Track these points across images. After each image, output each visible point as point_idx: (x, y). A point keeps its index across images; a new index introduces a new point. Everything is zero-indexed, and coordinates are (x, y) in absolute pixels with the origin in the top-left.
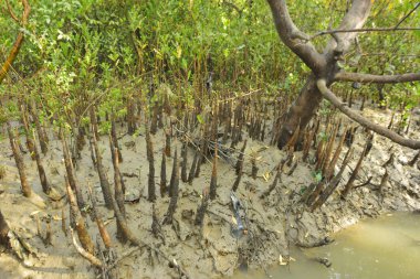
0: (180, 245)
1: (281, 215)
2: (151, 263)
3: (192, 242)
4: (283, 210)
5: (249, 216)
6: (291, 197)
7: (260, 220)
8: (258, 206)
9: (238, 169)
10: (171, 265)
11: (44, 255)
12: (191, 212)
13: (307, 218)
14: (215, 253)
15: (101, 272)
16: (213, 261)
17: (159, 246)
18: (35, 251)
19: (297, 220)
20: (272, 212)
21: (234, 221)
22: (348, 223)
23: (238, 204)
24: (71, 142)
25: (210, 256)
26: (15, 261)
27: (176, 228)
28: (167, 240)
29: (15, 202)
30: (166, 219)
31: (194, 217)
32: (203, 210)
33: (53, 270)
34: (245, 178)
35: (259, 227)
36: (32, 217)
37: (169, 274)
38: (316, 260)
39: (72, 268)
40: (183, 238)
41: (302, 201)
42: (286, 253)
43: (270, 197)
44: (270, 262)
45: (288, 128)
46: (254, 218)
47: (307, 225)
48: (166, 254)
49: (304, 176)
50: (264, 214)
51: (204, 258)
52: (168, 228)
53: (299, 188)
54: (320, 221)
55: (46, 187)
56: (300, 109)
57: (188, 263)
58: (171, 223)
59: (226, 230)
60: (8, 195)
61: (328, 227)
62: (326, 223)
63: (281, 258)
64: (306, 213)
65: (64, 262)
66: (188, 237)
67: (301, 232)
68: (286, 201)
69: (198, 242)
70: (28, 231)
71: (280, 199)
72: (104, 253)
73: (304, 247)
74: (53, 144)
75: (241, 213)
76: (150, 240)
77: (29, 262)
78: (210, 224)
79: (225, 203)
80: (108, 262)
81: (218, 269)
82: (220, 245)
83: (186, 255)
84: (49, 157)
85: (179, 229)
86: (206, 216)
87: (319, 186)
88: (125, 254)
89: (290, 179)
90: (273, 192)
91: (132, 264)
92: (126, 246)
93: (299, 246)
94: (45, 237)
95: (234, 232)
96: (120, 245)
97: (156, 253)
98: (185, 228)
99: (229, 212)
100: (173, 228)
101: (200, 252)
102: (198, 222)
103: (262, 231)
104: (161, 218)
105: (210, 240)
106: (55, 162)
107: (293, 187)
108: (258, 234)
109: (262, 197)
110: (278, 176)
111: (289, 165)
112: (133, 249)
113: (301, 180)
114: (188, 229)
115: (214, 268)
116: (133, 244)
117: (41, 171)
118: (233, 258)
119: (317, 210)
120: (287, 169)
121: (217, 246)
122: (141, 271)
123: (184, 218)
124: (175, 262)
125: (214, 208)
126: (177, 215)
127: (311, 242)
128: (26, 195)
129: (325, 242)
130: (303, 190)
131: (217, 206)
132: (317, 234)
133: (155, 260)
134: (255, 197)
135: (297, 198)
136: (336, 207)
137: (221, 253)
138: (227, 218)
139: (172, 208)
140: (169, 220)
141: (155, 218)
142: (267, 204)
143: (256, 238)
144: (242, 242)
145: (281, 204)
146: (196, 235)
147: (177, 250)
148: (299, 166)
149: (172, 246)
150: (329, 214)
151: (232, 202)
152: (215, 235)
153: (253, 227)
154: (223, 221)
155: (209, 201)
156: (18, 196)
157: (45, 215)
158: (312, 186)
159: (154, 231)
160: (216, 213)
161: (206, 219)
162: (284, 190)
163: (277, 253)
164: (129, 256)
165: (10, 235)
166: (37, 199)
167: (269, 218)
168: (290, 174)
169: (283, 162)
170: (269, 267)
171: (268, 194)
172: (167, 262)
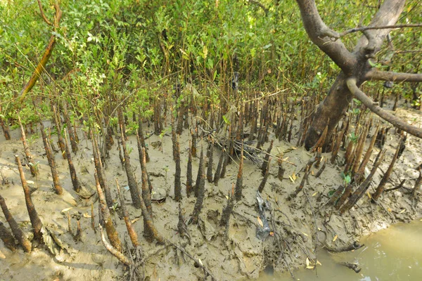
0: (205, 246)
1: (308, 218)
2: (176, 261)
3: (217, 243)
4: (310, 212)
5: (275, 218)
6: (319, 200)
7: (287, 223)
8: (284, 208)
9: (264, 170)
10: (197, 265)
11: (74, 251)
12: (217, 213)
13: (335, 221)
14: (240, 254)
15: (128, 269)
16: (239, 262)
17: (184, 246)
18: (65, 246)
19: (325, 224)
20: (299, 214)
21: (260, 222)
22: (379, 227)
23: (264, 205)
24: (100, 141)
25: (236, 257)
26: (47, 256)
27: (202, 229)
28: (193, 240)
29: (47, 200)
30: (192, 219)
31: (219, 218)
32: (228, 211)
33: (83, 266)
34: (271, 180)
35: (284, 229)
36: (63, 214)
37: (194, 274)
38: (345, 265)
39: (101, 265)
40: (209, 238)
41: (330, 204)
42: (313, 257)
43: (297, 199)
44: (297, 266)
45: (315, 128)
46: (280, 220)
47: (336, 229)
48: (192, 254)
49: (332, 178)
50: (291, 217)
51: (229, 259)
52: (193, 228)
53: (327, 190)
54: (349, 224)
55: (76, 185)
56: (328, 109)
57: (214, 263)
58: (197, 223)
59: (251, 232)
60: (41, 192)
61: (357, 231)
62: (355, 227)
63: (308, 262)
64: (334, 217)
65: (93, 259)
66: (213, 237)
67: (329, 236)
68: (314, 203)
69: (223, 243)
70: (60, 227)
71: (307, 202)
72: (132, 251)
73: (332, 251)
74: (84, 144)
75: (267, 214)
76: (175, 239)
77: (61, 257)
78: (235, 225)
79: (250, 204)
80: (135, 260)
81: (244, 270)
82: (245, 246)
83: (211, 255)
84: (79, 156)
85: (204, 229)
86: (231, 216)
87: (348, 189)
88: (152, 252)
89: (318, 181)
90: (300, 194)
91: (158, 262)
92: (153, 245)
93: (327, 249)
94: (75, 235)
95: (259, 233)
96: (146, 243)
97: (182, 252)
98: (211, 228)
99: (255, 213)
100: (199, 227)
101: (226, 253)
102: (224, 223)
103: (289, 233)
104: (187, 218)
105: (236, 241)
106: (85, 161)
107: (320, 189)
108: (285, 235)
109: (289, 199)
110: (306, 178)
111: (316, 166)
112: (159, 247)
113: (329, 182)
114: (214, 230)
115: (240, 270)
116: (160, 243)
117: (72, 169)
118: (259, 260)
119: (346, 213)
120: (314, 171)
121: (242, 247)
122: (167, 269)
123: (209, 218)
124: (201, 262)
125: (240, 209)
126: (203, 215)
127: (339, 246)
128: (57, 192)
129: (355, 246)
130: (331, 193)
131: (243, 207)
132: (346, 239)
133: (181, 261)
134: (281, 199)
135: (325, 201)
136: (366, 210)
137: (246, 255)
138: (252, 219)
139: (198, 209)
140: (194, 220)
141: (180, 218)
142: (293, 206)
143: (283, 240)
144: (268, 244)
145: (308, 206)
146: (221, 235)
147: (202, 250)
148: (327, 168)
149: (198, 246)
150: (359, 218)
151: (257, 203)
152: (240, 236)
153: (280, 229)
154: (248, 223)
155: (235, 202)
156: (50, 193)
157: (76, 212)
158: (341, 188)
159: (180, 231)
160: (242, 214)
161: (232, 220)
162: (312, 192)
163: (303, 257)
164: (156, 254)
165: (43, 231)
166: (68, 196)
167: (296, 220)
168: (318, 176)
169: (310, 163)
170: (296, 270)
171: (294, 196)
172: (193, 262)
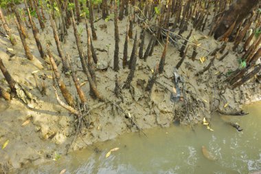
0: (134, 104)
1: (209, 90)
2: (112, 113)
3: (142, 103)
4: (211, 85)
5: (186, 89)
6: (219, 77)
7: (194, 92)
8: (193, 81)
9: (182, 54)
10: (127, 117)
11: (41, 101)
12: (144, 81)
13: (228, 94)
14: (157, 111)
15: (77, 118)
16: (156, 117)
17: (119, 103)
18: (35, 98)
19: (220, 94)
20: (203, 86)
21: (175, 90)
22: (257, 99)
23: (179, 78)
24: (60, 22)
25: (154, 113)
26: (23, 105)
27: (132, 92)
28: (125, 99)
29: (23, 63)
30: (125, 86)
31: (145, 85)
32: (152, 81)
33: (47, 112)
34: (187, 60)
35: (191, 96)
36: (33, 74)
37: (125, 122)
38: (230, 124)
39: (59, 112)
40: (137, 99)
41: (227, 81)
42: (209, 117)
43: (203, 76)
44: (196, 122)
45: (225, 22)
46: (189, 90)
47: (227, 98)
48: (124, 109)
49: (231, 62)
50: (197, 88)
51: (150, 114)
52: (126, 91)
53: (227, 71)
54: (237, 96)
55: (42, 55)
56: (239, 7)
57: (139, 116)
58: (129, 88)
59: (167, 96)
60: (18, 58)
61: (242, 101)
62: (241, 98)
63: (204, 120)
64: (228, 90)
65: (54, 108)
66: (140, 99)
67: (222, 103)
68: (215, 79)
69: (146, 103)
70: (31, 84)
71: (211, 78)
72: (81, 105)
73: (223, 113)
74: (48, 24)
75: (180, 85)
76: (113, 99)
77: (31, 105)
78: (156, 91)
79: (169, 77)
80: (83, 112)
81: (159, 123)
82: (162, 106)
83: (137, 111)
84: (45, 32)
85: (134, 93)
86: (154, 85)
87: (243, 71)
88: (95, 106)
89: (221, 63)
90: (207, 72)
91: (100, 113)
92: (96, 101)
93: (219, 112)
94: (41, 90)
95: (173, 98)
96: (92, 100)
97: (117, 108)
98: (138, 92)
99: (171, 84)
100: (130, 91)
101: (148, 110)
102: (148, 89)
103: (194, 99)
104: (122, 84)
105: (156, 102)
107: (222, 70)
108: (191, 101)
109: (197, 75)
110: (212, 60)
111: (221, 52)
112: (100, 103)
113: (229, 65)
114: (140, 94)
115: (156, 122)
116: (101, 100)
117: (38, 43)
118: (171, 116)
119: (237, 88)
120: (219, 56)
121: (160, 107)
122: (106, 118)
123: (138, 85)
124: (130, 116)
125: (161, 80)
126: (134, 83)
127: (228, 111)
128: (29, 58)
129: (241, 113)
130: (229, 73)
131: (163, 79)
132: (233, 105)
133: (116, 113)
134: (192, 75)
135: (223, 78)
136: (251, 87)
137: (162, 112)
138: (169, 88)
139: (130, 79)
140: (127, 86)
141: (117, 84)
142: (199, 81)
143: (189, 104)
144: (178, 106)
145: (211, 81)
146: (145, 98)
147: (131, 107)
148: (229, 54)
149: (128, 104)
150: (244, 92)
151: (174, 76)
152: (159, 99)
153: (188, 96)
154: (166, 90)
155: (158, 76)
156: (24, 59)
157: (43, 74)
158: (238, 71)
159: (117, 93)
160: (162, 83)
161: (154, 87)
162: (215, 71)
163: (202, 116)
164: (99, 108)
165: (16, 87)
166: (38, 62)
167: (200, 90)
168: (221, 59)
169: (217, 50)
170: (195, 125)
171: (202, 73)
172: (124, 115)
